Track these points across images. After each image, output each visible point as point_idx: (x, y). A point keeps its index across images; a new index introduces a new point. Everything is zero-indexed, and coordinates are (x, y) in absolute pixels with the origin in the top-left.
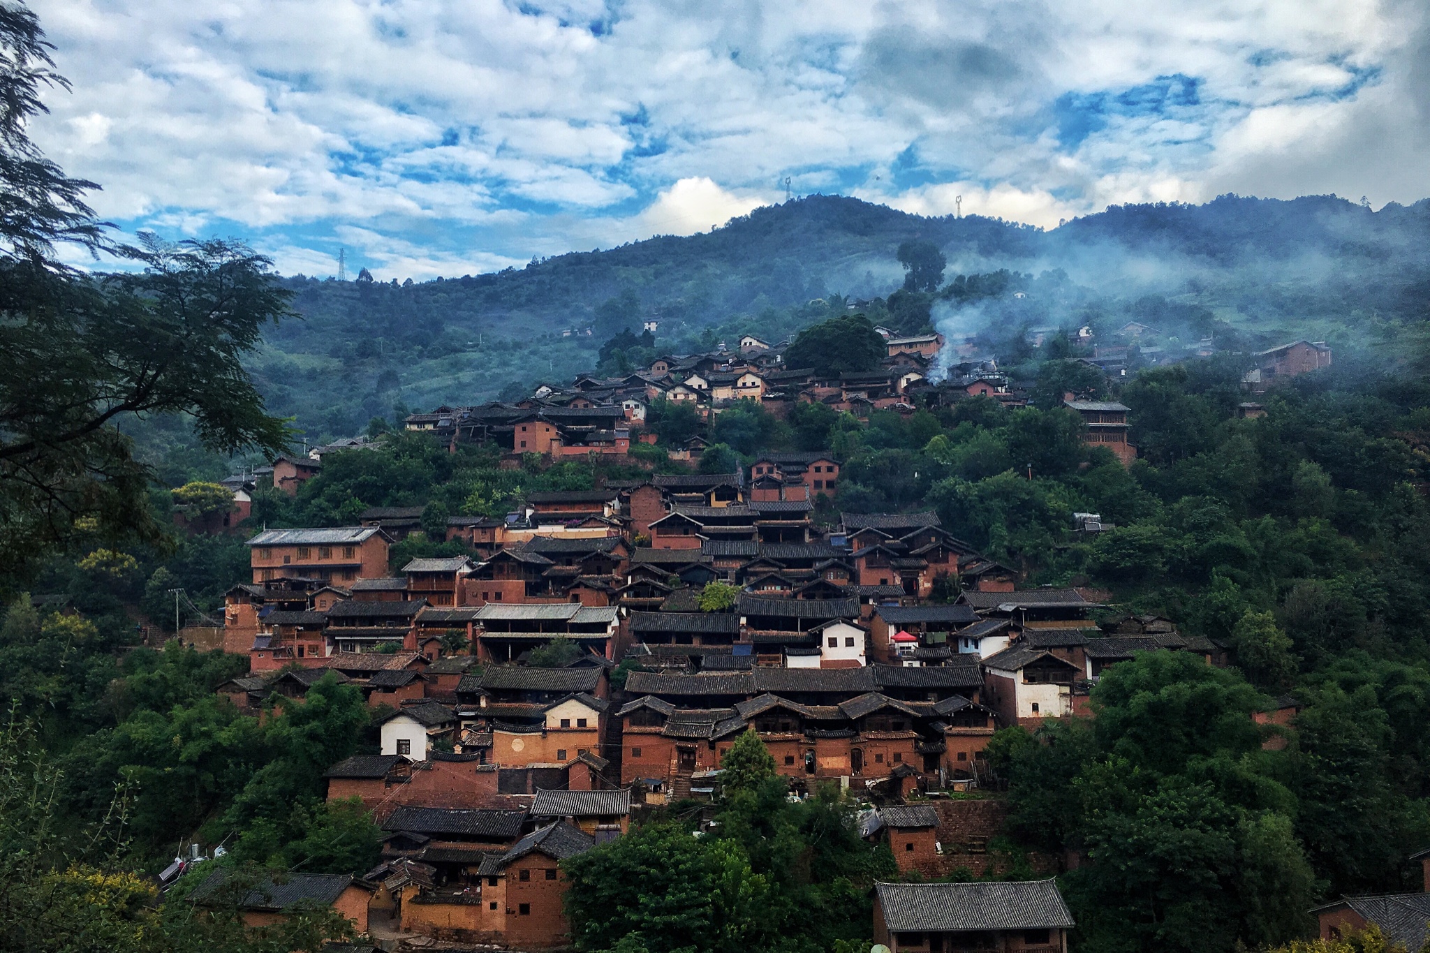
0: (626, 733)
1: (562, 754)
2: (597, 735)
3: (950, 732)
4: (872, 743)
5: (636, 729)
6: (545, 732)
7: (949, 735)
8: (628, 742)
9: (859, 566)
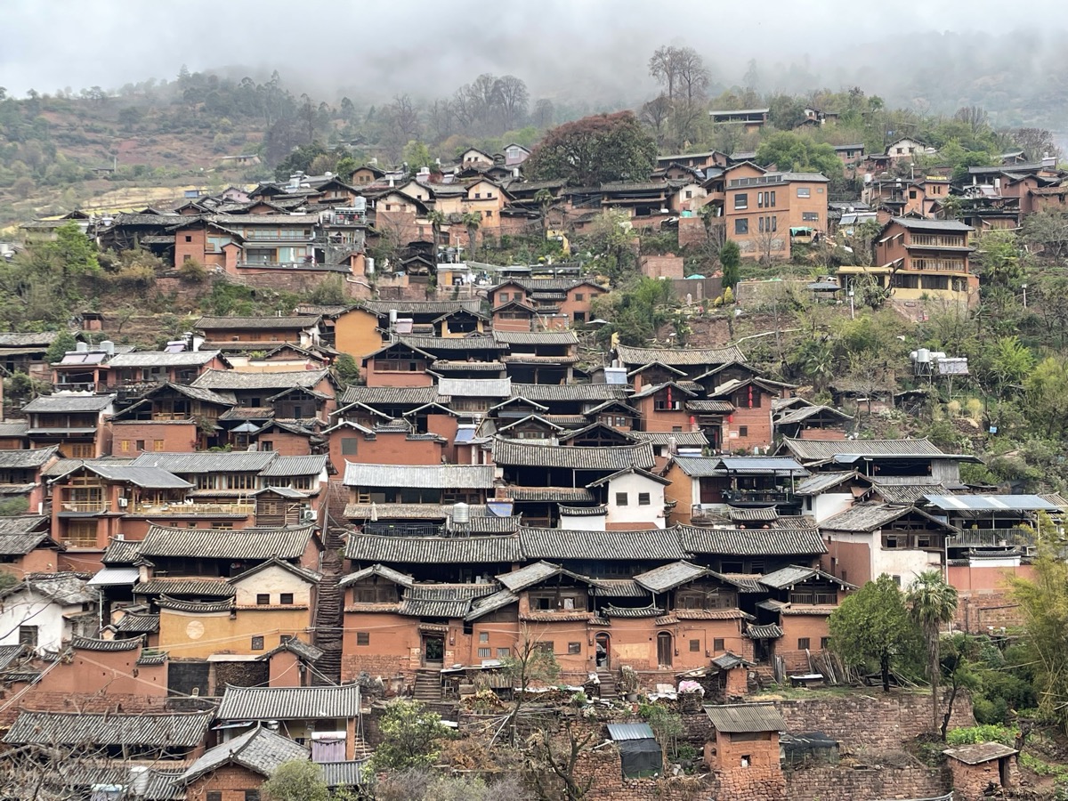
0: (348, 612)
1: (258, 642)
2: (307, 615)
3: (788, 611)
4: (686, 625)
5: (363, 606)
6: (234, 611)
7: (787, 615)
8: (352, 626)
9: (645, 409)
